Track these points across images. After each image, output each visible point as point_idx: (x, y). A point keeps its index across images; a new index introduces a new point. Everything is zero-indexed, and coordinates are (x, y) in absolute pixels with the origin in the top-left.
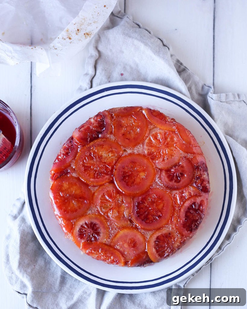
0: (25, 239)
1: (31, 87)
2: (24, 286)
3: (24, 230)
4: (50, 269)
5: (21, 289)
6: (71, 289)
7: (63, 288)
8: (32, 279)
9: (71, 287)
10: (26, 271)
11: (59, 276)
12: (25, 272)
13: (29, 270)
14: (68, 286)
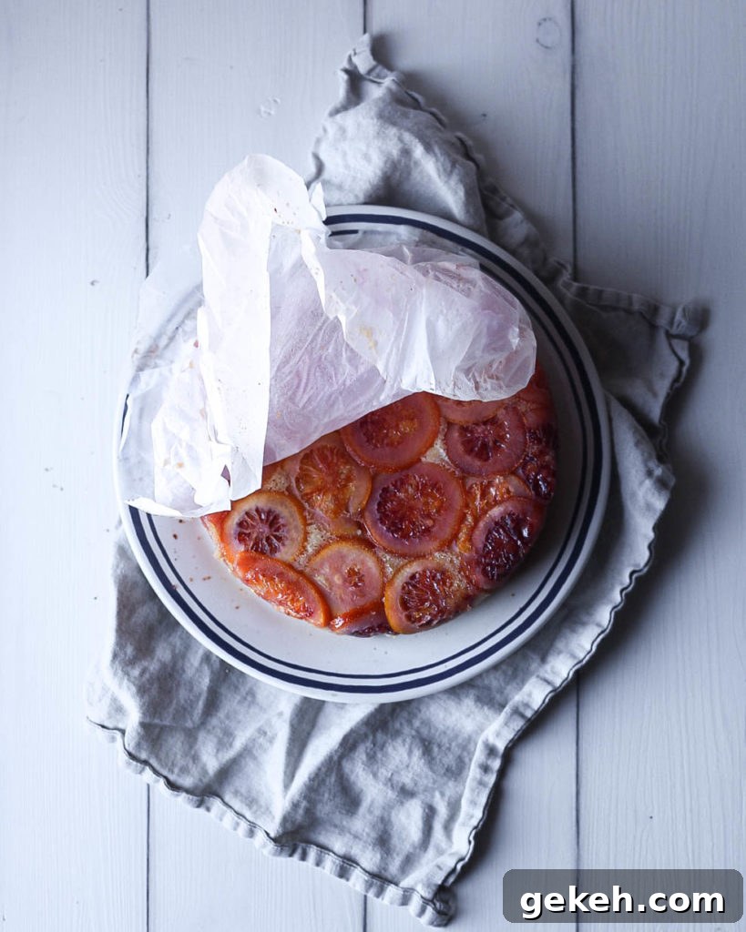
0: (128, 598)
1: (148, 250)
2: (119, 709)
3: (125, 577)
4: (184, 671)
5: (110, 716)
6: (227, 722)
7: (209, 719)
8: (142, 690)
9: (228, 717)
10: (127, 674)
11: (205, 689)
12: (126, 677)
13: (136, 672)
14: (221, 714)
